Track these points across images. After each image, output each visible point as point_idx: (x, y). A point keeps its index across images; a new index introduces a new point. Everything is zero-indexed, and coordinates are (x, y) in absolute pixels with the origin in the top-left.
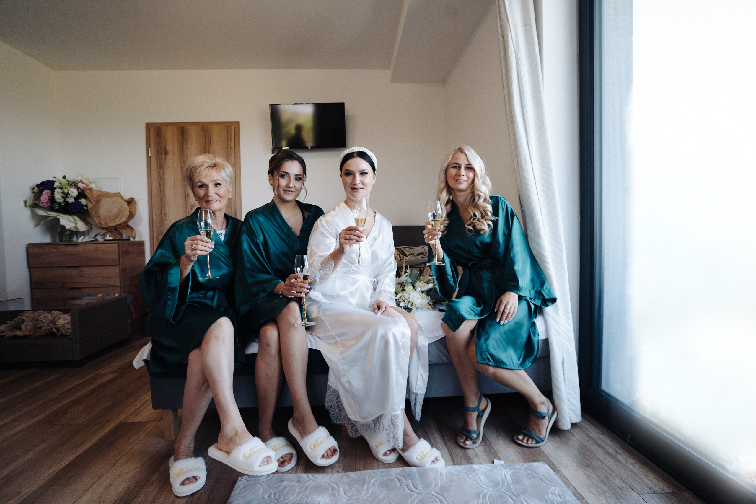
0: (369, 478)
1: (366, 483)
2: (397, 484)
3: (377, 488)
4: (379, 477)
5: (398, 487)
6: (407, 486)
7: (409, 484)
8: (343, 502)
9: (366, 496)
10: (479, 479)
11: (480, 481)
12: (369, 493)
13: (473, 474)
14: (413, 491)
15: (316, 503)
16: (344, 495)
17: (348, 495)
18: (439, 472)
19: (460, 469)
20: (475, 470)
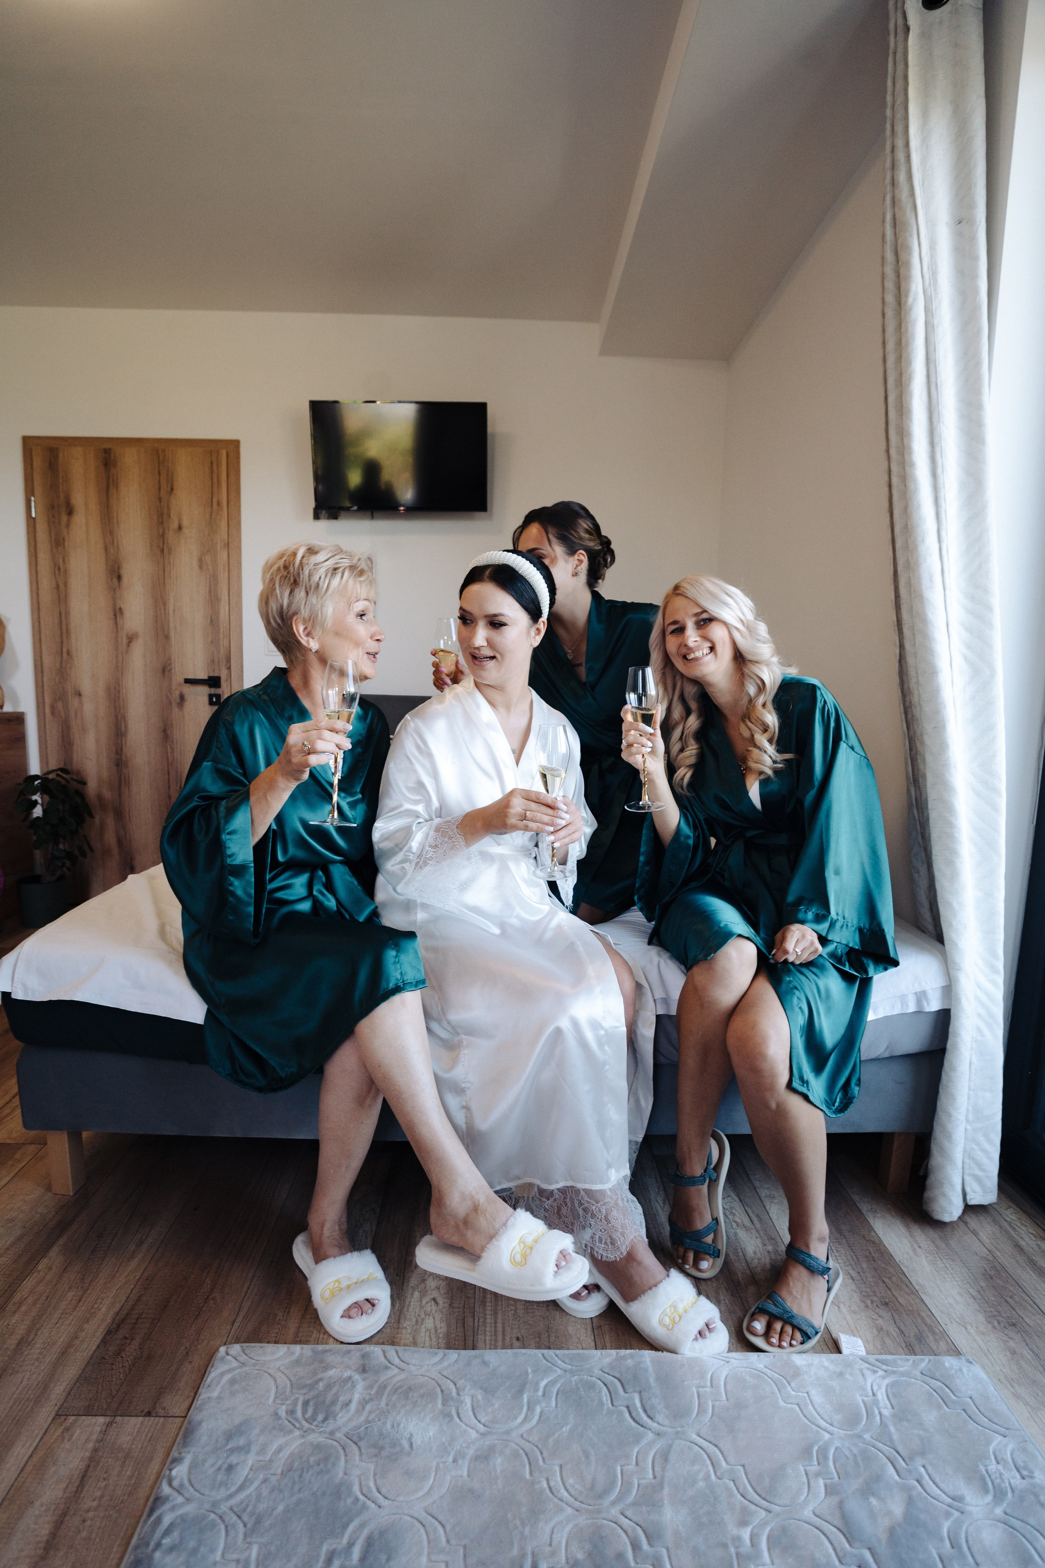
0: (534, 1372)
1: (528, 1386)
2: (604, 1399)
3: (554, 1404)
4: (560, 1372)
5: (606, 1406)
6: (628, 1407)
7: (635, 1404)
8: (470, 1441)
9: (527, 1426)
10: (809, 1401)
11: (810, 1407)
12: (533, 1417)
13: (793, 1384)
14: (644, 1425)
15: (404, 1438)
16: (473, 1417)
17: (483, 1421)
18: (709, 1376)
19: (761, 1366)
20: (797, 1373)
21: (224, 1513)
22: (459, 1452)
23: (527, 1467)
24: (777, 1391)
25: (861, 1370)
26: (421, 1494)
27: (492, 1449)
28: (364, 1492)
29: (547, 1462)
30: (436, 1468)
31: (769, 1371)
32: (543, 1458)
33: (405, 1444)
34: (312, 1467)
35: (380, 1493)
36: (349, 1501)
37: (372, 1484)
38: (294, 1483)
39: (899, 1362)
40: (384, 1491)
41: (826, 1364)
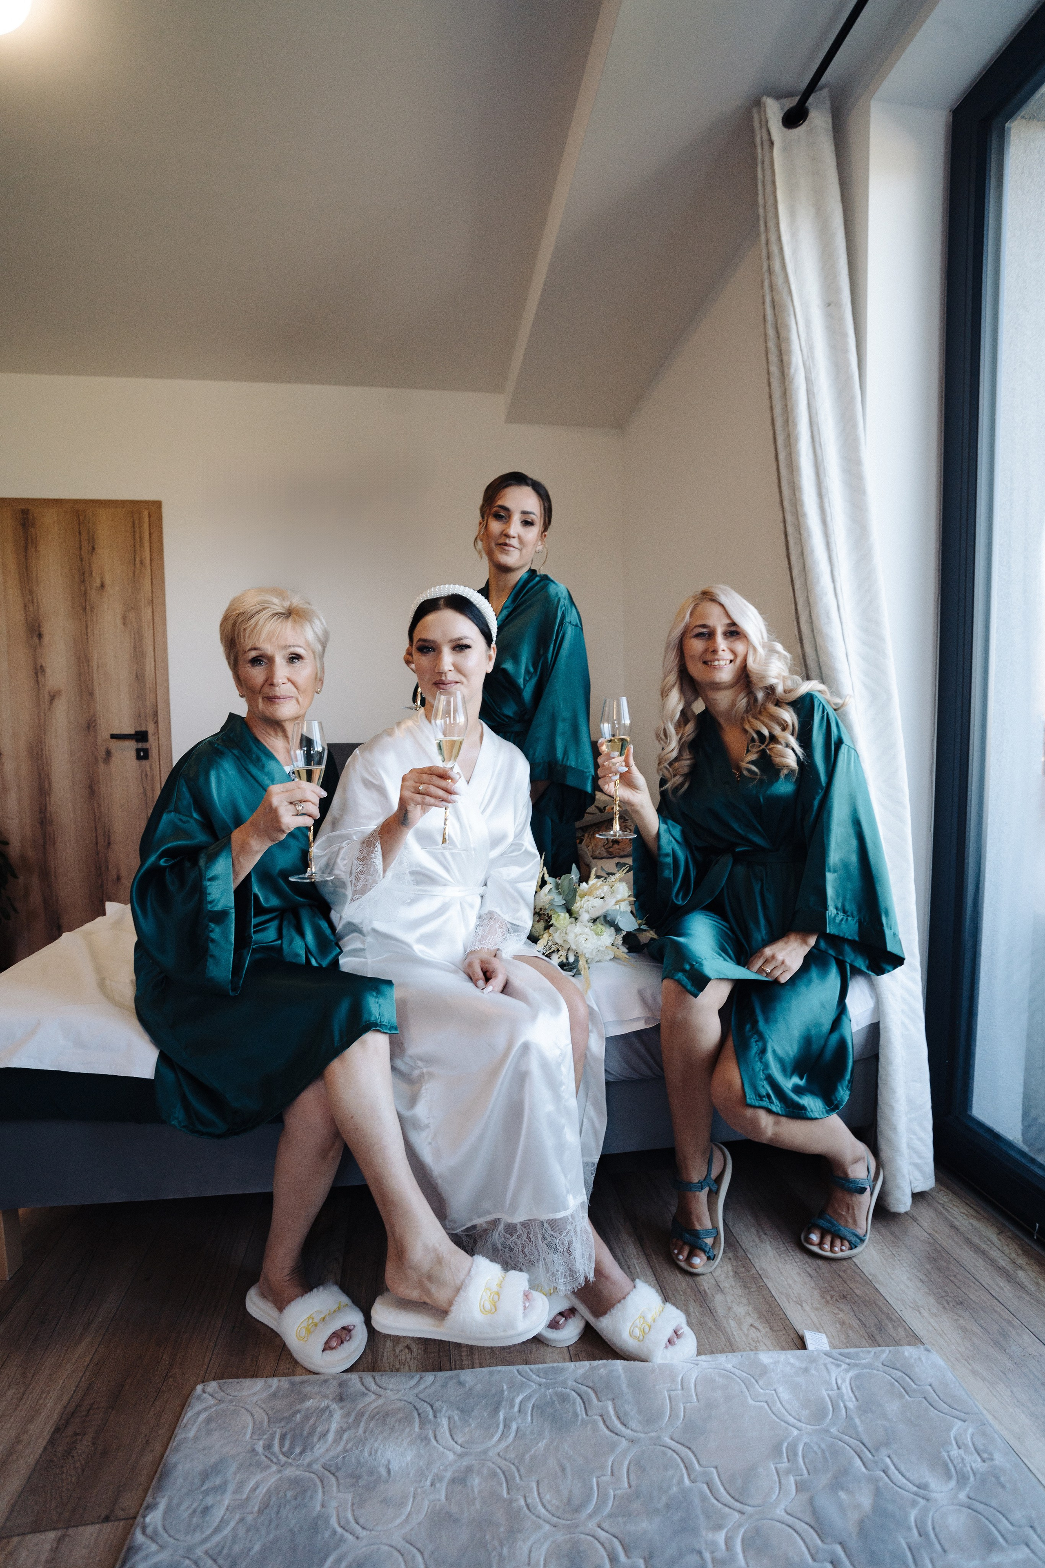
0: (508, 1390)
1: (503, 1403)
2: (579, 1410)
3: (529, 1419)
4: (535, 1386)
5: (580, 1418)
6: (601, 1416)
7: (608, 1412)
8: (447, 1463)
9: (503, 1445)
10: (776, 1398)
11: (778, 1404)
12: (508, 1437)
13: (761, 1383)
14: (618, 1432)
15: (381, 1465)
16: (450, 1439)
17: (460, 1441)
18: (680, 1379)
19: (729, 1366)
20: (764, 1371)
21: (199, 1558)
22: (437, 1474)
23: (504, 1485)
24: (746, 1390)
25: (825, 1365)
26: (399, 1521)
27: (469, 1469)
28: (342, 1524)
29: (524, 1479)
30: (414, 1493)
31: (737, 1370)
32: (520, 1475)
33: (383, 1472)
34: (290, 1502)
35: (357, 1523)
36: (327, 1535)
37: (349, 1515)
38: (270, 1520)
39: (861, 1355)
40: (362, 1521)
41: (792, 1360)
